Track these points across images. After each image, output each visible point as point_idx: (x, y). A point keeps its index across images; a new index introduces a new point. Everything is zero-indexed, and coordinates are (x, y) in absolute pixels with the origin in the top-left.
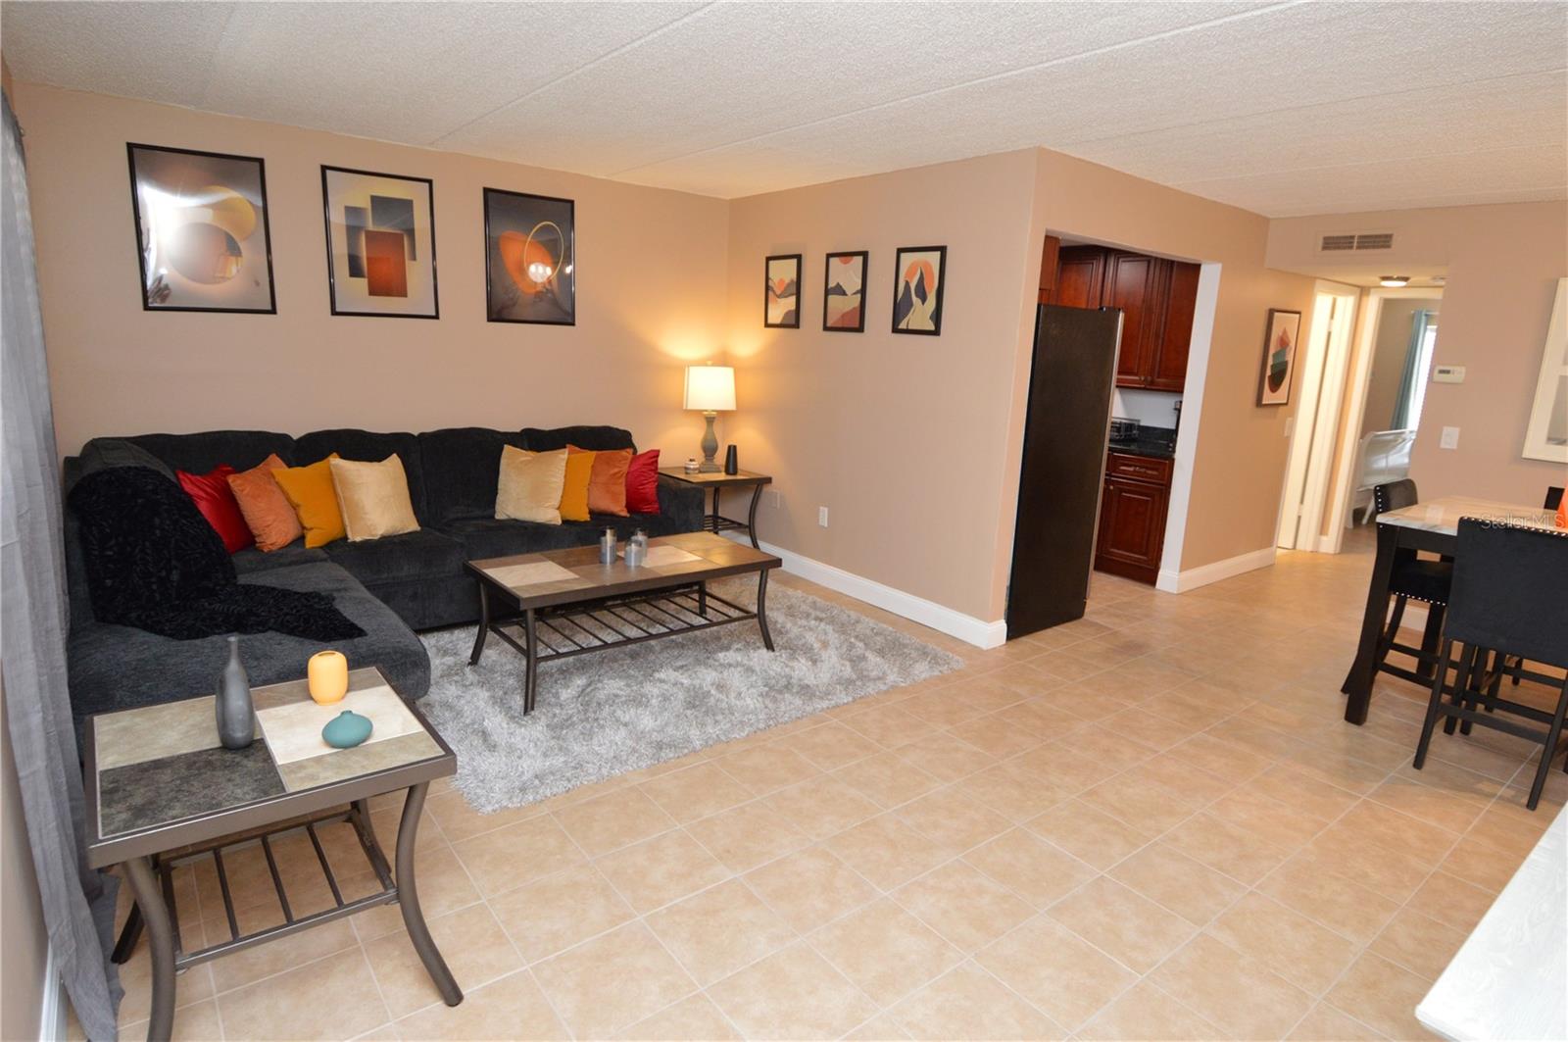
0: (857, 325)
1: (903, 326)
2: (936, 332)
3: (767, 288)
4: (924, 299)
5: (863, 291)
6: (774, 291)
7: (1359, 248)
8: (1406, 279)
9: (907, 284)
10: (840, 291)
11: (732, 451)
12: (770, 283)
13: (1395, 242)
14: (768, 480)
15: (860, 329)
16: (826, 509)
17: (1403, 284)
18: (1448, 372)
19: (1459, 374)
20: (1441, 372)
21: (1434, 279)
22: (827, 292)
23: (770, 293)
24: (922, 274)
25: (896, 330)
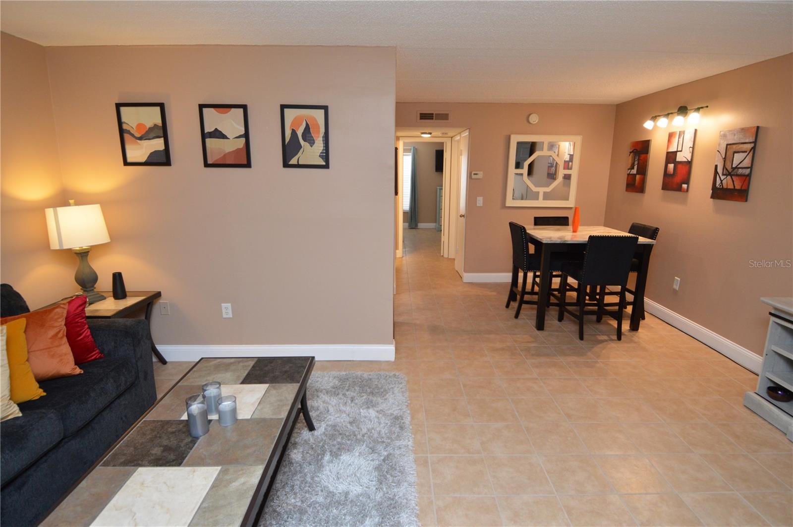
0: (245, 162)
1: (293, 161)
2: (327, 166)
3: (122, 131)
4: (312, 143)
5: (246, 135)
6: (133, 135)
7: (435, 119)
8: (430, 133)
9: (294, 133)
10: (218, 134)
11: (118, 278)
12: (125, 127)
13: (450, 117)
14: (158, 295)
15: (248, 165)
16: (229, 305)
17: (429, 136)
18: (477, 174)
19: (481, 175)
20: (475, 174)
21: (443, 134)
22: (204, 136)
23: (126, 136)
24: (307, 124)
25: (286, 165)
